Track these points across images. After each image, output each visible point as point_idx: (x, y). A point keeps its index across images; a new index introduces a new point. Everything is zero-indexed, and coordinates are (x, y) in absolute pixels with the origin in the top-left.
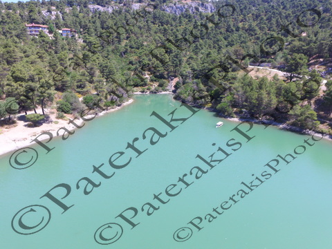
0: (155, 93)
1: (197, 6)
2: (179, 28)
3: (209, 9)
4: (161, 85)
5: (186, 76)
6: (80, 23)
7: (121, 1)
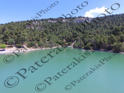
1: (85, 20)
3: (90, 20)
6: (44, 26)
7: (59, 19)
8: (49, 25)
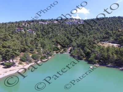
0: (62, 53)
2: (71, 29)
3: (82, 22)
4: (64, 50)
5: (75, 46)
7: (50, 20)
8: (40, 27)
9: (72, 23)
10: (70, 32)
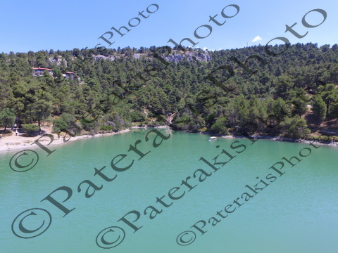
1: (194, 55)
3: (206, 58)
7: (123, 52)
8: (96, 68)
9: (180, 59)
10: (174, 79)
